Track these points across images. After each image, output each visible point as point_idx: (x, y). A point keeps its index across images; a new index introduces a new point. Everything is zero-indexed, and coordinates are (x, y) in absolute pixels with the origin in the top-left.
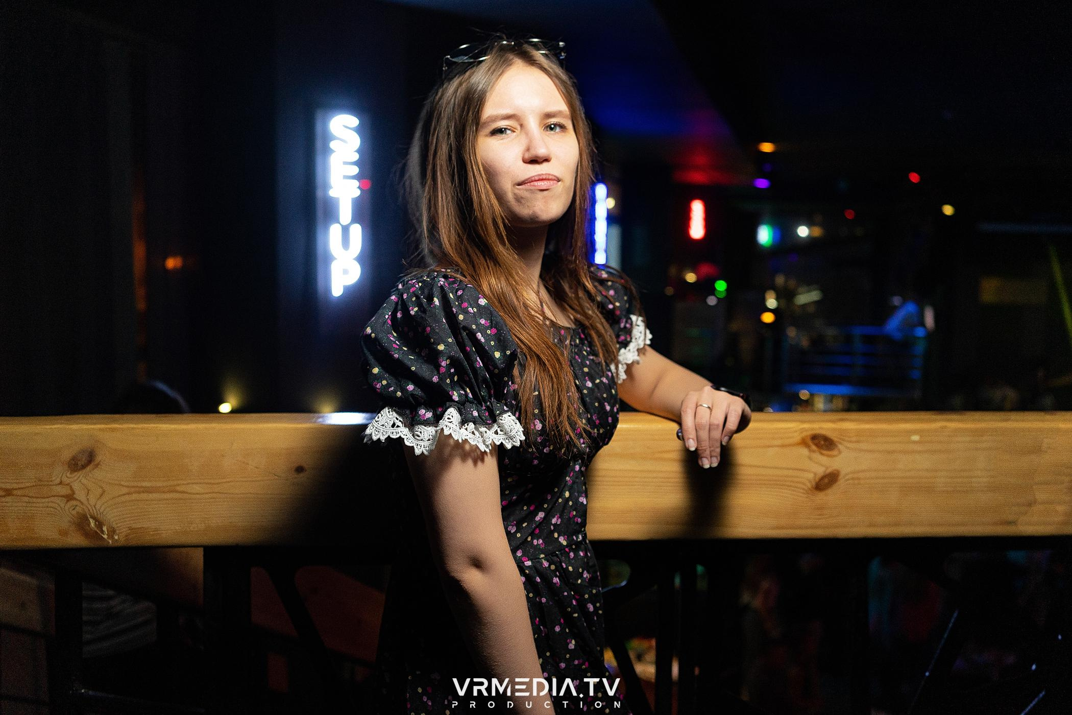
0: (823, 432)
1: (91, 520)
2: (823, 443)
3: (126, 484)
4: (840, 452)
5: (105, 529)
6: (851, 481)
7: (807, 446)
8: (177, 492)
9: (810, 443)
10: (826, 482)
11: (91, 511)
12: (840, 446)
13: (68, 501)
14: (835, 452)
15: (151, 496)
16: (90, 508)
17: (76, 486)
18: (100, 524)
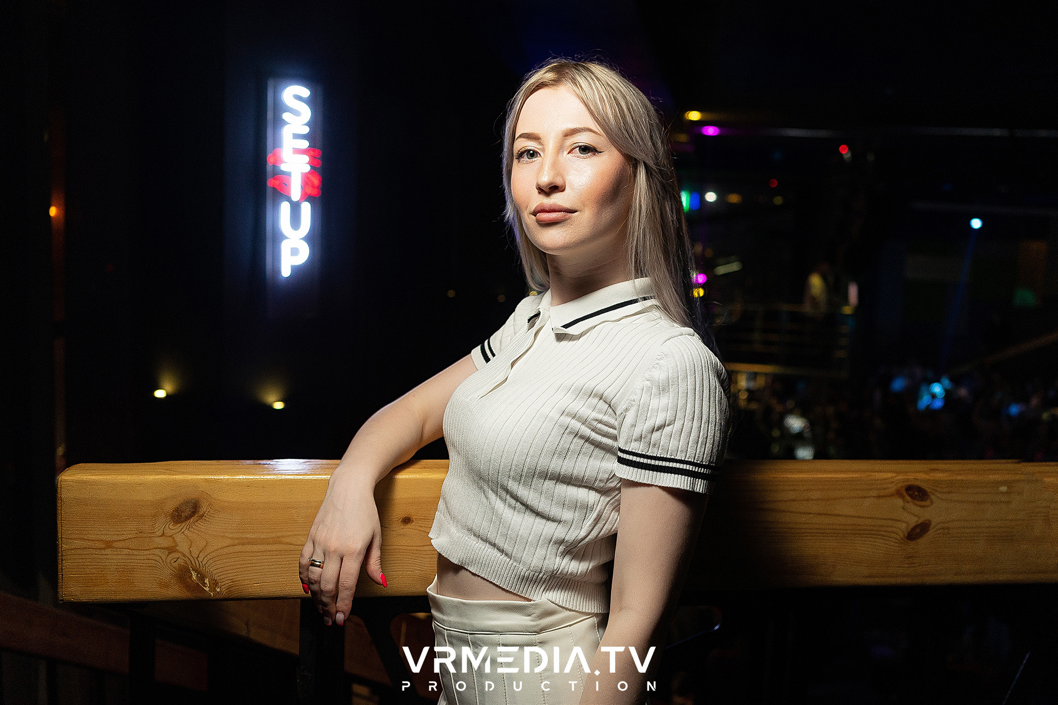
0: (918, 483)
1: (193, 573)
2: (916, 493)
3: (231, 536)
4: (932, 503)
5: (207, 581)
6: (941, 531)
7: (903, 497)
8: (281, 543)
9: (905, 493)
10: (918, 531)
11: (193, 562)
12: (932, 497)
13: (169, 553)
14: (928, 503)
15: (255, 548)
16: (192, 559)
17: (179, 538)
18: (202, 577)
